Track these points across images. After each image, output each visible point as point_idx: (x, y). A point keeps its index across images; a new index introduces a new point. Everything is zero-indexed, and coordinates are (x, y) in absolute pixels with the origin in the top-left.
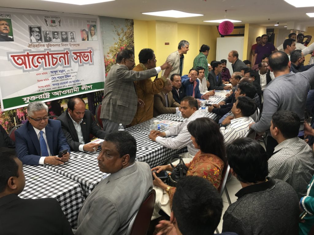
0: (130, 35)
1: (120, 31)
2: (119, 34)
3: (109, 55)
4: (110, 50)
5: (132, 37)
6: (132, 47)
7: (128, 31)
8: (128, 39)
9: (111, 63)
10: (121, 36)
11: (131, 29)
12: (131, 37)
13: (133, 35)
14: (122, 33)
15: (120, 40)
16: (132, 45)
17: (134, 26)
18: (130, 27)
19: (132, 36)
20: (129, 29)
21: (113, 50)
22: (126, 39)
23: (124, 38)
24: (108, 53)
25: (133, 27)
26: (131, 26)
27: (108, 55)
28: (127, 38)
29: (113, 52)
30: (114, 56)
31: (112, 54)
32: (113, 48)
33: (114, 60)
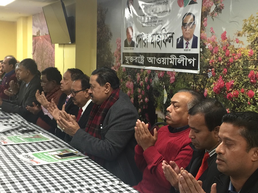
3: (240, 38)
4: (245, 25)
9: (244, 57)
21: (253, 25)
24: (239, 35)
27: (237, 39)
29: (252, 31)
30: (255, 41)
31: (250, 35)
32: (254, 21)
33: (251, 51)
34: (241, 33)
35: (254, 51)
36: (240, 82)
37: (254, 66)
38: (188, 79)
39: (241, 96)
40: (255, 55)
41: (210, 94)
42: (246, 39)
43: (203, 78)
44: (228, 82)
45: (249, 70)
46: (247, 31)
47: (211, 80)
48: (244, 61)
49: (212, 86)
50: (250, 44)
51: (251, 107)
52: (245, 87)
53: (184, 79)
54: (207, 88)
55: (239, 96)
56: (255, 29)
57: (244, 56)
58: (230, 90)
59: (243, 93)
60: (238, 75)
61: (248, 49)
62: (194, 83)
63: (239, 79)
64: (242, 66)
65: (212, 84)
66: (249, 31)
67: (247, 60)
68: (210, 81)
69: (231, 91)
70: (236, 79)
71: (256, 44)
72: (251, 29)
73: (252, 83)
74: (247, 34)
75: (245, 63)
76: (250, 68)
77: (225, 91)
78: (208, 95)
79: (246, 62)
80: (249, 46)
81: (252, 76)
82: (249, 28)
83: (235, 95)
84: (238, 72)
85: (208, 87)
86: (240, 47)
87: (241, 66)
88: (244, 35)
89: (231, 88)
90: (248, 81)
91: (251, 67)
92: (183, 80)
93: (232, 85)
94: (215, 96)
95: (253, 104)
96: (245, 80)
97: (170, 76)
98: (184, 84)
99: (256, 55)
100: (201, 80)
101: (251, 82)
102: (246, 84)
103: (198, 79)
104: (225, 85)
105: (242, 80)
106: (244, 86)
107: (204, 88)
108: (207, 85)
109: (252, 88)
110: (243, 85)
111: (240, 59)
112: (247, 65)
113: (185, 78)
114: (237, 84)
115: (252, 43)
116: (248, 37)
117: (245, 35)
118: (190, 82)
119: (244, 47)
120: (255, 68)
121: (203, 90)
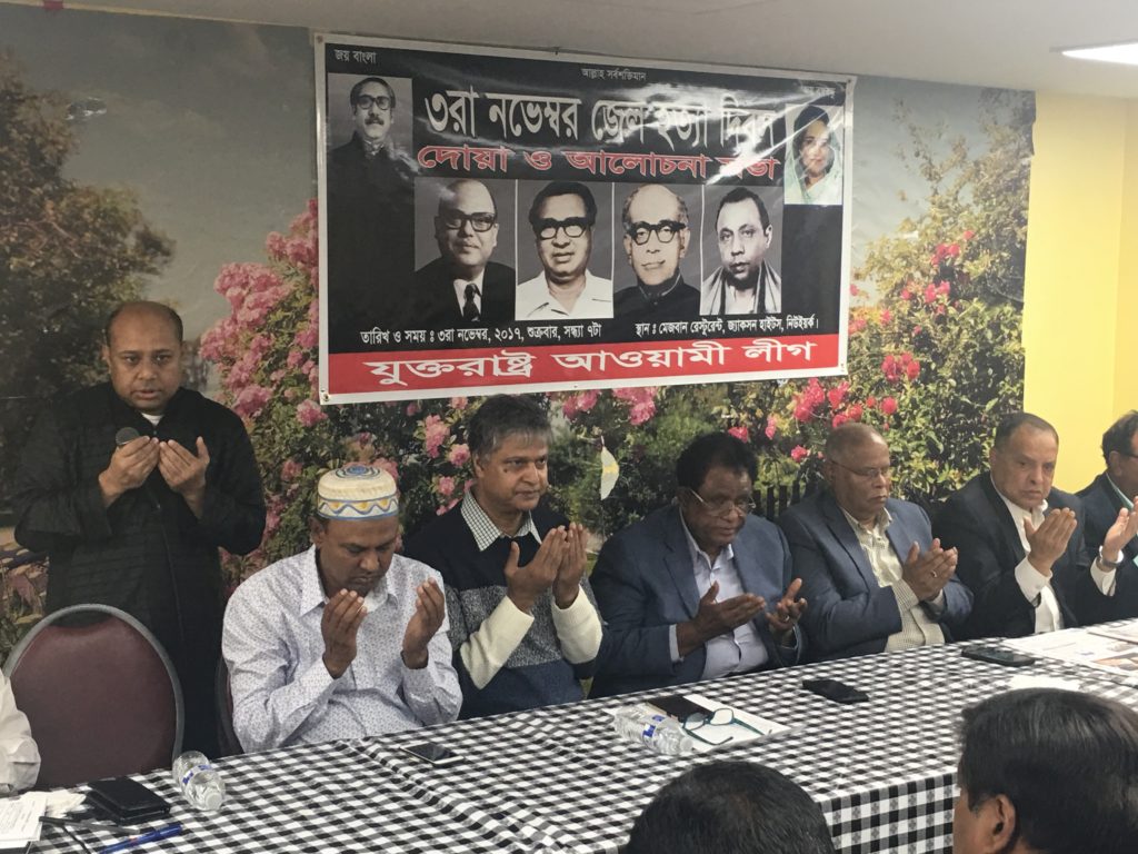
0: (1007, 178)
1: (942, 155)
2: (938, 169)
3: (859, 285)
4: (872, 256)
5: (1018, 188)
6: (1011, 248)
7: (992, 155)
8: (989, 198)
9: (870, 328)
10: (949, 182)
11: (1013, 147)
12: (1008, 189)
13: (1027, 177)
14: (954, 164)
15: (941, 206)
16: (1014, 234)
17: (1036, 126)
18: (1008, 131)
19: (1015, 186)
20: (1001, 144)
21: (888, 257)
22: (977, 203)
23: (967, 196)
24: (857, 277)
25: (1029, 131)
26: (1016, 129)
27: (853, 287)
28: (983, 195)
29: (886, 269)
30: (893, 291)
31: (883, 279)
32: (891, 248)
33: (887, 313)
34: (862, 271)
35: (892, 314)
36: (865, 384)
37: (893, 346)
38: (706, 400)
39: (868, 415)
40: (893, 321)
41: (786, 426)
42: (874, 285)
43: (762, 388)
44: (833, 388)
45: (882, 355)
46: (876, 269)
47: (787, 391)
48: (873, 336)
49: (790, 406)
50: (883, 297)
51: (891, 435)
52: (877, 394)
53: (694, 403)
54: (776, 415)
55: (863, 417)
56: (893, 265)
57: (872, 324)
58: (840, 407)
59: (872, 407)
60: (859, 368)
61: (878, 308)
62: (730, 409)
63: (861, 379)
64: (868, 348)
65: (790, 399)
66: (880, 268)
67: (879, 334)
68: (782, 395)
69: (844, 409)
70: (854, 378)
71: (895, 298)
72: (884, 265)
73: (891, 382)
74: (876, 277)
75: (874, 340)
76: (885, 349)
77: (826, 411)
78: (778, 431)
79: (877, 338)
80: (881, 301)
81: (889, 366)
82: (879, 262)
83: (853, 416)
84: (859, 362)
85: (778, 412)
86: (861, 304)
87: (864, 348)
88: (868, 277)
89: (842, 401)
90: (881, 380)
91: (888, 348)
92: (690, 406)
93: (847, 393)
94: (801, 429)
95: (895, 427)
96: (876, 378)
97: (630, 403)
98: (692, 416)
99: (896, 322)
100: (754, 396)
101: (889, 380)
102: (878, 386)
103: (745, 394)
104: (827, 398)
105: (870, 379)
106: (873, 392)
107: (765, 417)
108: (774, 407)
109: (891, 393)
110: (871, 389)
111: (862, 331)
112: (879, 344)
113: (695, 398)
114: (858, 390)
115: (887, 296)
116: (877, 281)
117: (871, 279)
118: (715, 410)
119: (871, 304)
120: (896, 348)
121: (764, 421)
